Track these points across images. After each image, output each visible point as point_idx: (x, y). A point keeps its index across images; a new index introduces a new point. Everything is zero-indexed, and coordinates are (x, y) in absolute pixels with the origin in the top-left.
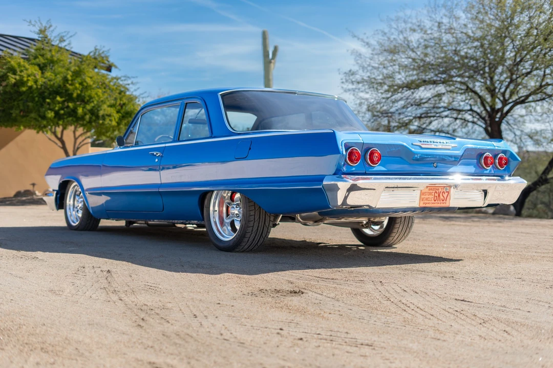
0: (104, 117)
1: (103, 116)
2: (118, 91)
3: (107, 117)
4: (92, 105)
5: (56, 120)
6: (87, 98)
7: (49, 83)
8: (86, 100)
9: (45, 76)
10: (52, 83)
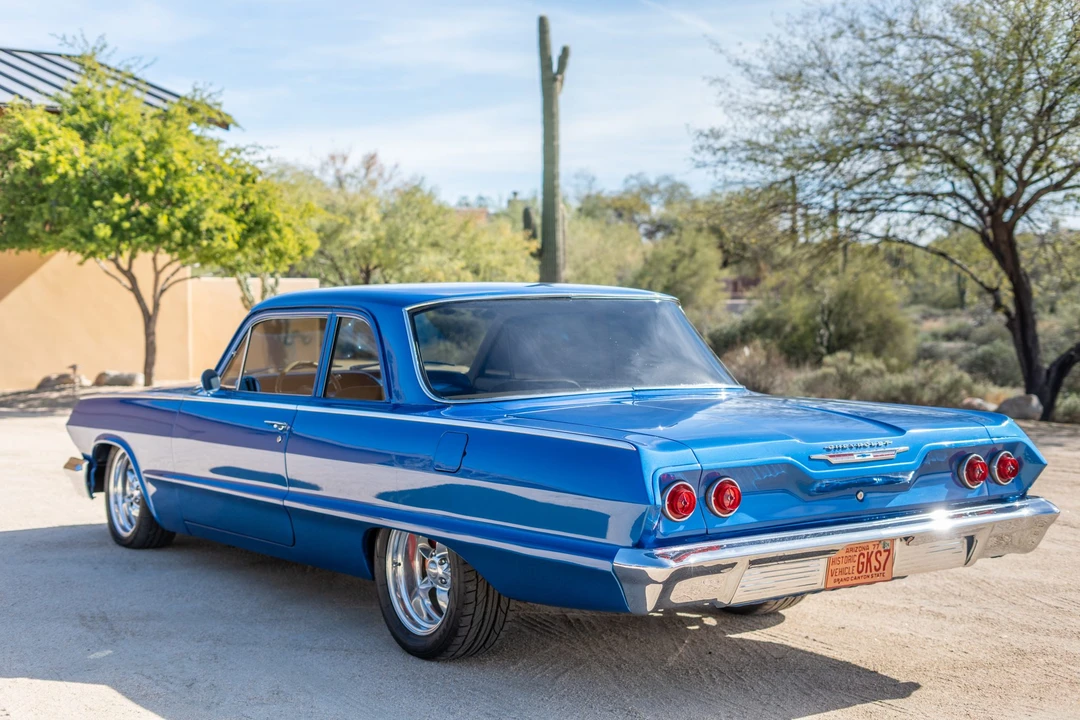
0: (210, 233)
1: (209, 231)
2: (239, 179)
3: (216, 233)
4: (187, 208)
5: (115, 241)
6: (177, 195)
7: (100, 166)
8: (174, 200)
9: (93, 152)
10: (106, 165)
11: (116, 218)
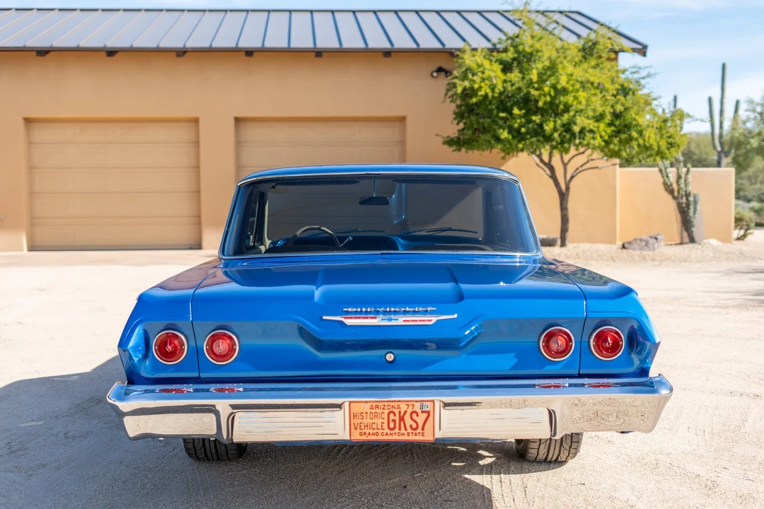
4: (568, 116)
6: (562, 107)
7: (510, 88)
8: (559, 110)
9: (508, 79)
10: (515, 88)
11: (516, 125)
